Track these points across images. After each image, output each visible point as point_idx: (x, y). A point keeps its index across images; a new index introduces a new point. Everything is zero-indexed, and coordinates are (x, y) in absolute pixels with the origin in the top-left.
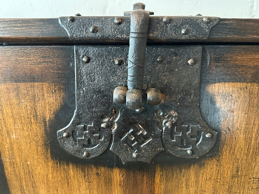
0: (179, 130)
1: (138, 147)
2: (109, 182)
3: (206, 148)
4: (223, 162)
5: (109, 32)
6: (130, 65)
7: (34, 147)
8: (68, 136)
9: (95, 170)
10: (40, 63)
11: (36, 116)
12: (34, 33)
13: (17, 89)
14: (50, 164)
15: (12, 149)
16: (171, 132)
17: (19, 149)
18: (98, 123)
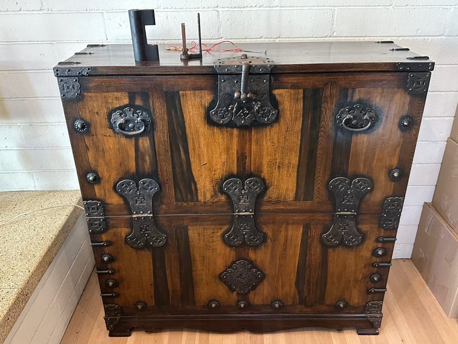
0: (261, 111)
2: (232, 134)
3: (273, 118)
4: (281, 125)
5: (233, 70)
6: (242, 83)
7: (200, 119)
8: (214, 114)
9: (225, 130)
10: (205, 82)
11: (201, 105)
12: (205, 71)
13: (195, 94)
14: (206, 127)
15: (190, 120)
16: (258, 111)
17: (193, 120)
18: (227, 108)
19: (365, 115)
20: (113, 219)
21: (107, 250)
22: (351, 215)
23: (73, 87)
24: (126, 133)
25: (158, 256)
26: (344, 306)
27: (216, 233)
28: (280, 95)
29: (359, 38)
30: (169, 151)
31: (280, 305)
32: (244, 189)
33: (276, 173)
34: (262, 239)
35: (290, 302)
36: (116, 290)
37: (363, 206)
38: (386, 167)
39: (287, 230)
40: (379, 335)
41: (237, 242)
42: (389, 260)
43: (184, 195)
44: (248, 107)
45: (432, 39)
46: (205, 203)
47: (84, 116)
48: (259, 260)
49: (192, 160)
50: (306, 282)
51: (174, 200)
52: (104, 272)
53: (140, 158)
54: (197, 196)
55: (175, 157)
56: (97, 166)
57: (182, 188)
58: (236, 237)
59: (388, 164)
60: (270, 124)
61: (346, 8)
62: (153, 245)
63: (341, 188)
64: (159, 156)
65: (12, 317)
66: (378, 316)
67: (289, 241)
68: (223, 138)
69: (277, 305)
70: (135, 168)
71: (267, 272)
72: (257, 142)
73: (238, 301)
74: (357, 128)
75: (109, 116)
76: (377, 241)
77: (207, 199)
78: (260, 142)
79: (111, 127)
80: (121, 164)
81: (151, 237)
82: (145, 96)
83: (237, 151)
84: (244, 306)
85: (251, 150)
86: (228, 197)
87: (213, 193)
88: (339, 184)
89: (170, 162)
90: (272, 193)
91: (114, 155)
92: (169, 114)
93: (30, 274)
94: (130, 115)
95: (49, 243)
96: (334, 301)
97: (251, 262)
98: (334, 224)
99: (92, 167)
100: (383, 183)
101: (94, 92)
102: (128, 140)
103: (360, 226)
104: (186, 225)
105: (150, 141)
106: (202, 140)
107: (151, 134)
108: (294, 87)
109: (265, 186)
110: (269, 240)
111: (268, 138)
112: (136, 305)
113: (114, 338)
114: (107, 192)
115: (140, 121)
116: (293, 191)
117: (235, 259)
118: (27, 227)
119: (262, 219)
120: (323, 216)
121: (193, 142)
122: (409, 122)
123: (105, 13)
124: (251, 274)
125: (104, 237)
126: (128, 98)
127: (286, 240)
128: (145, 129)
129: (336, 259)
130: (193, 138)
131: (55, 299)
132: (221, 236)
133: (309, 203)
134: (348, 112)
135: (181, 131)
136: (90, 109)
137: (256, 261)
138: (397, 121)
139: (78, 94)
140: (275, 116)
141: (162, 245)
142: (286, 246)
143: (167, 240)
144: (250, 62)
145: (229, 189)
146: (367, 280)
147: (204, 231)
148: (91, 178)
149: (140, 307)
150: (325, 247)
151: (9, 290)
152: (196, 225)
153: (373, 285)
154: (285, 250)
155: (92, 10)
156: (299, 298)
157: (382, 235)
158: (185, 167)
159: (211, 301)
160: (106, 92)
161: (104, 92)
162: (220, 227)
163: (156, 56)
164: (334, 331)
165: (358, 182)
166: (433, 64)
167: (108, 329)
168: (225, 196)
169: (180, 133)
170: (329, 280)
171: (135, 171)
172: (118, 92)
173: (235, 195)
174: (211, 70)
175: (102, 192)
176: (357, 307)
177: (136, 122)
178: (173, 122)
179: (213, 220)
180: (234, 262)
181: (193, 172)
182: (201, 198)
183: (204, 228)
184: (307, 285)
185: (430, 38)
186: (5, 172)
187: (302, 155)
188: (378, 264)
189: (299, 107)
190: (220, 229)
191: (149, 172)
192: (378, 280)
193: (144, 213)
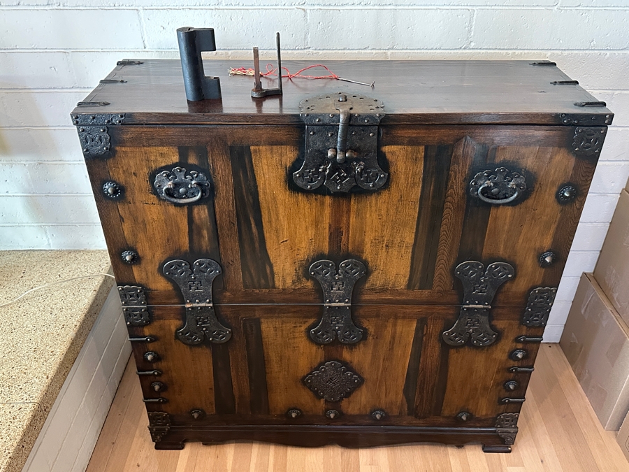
0: (365, 173)
1: (341, 183)
2: (323, 204)
3: (382, 183)
4: (392, 192)
5: (327, 121)
6: (339, 139)
7: (278, 183)
8: (299, 176)
9: (314, 197)
10: (286, 135)
11: (281, 165)
12: (287, 121)
13: (272, 150)
14: (287, 193)
15: (265, 184)
16: (360, 174)
17: (270, 184)
18: (317, 169)
19: (510, 181)
20: (160, 309)
21: (151, 346)
22: (484, 308)
23: (100, 139)
24: (175, 200)
25: (220, 354)
26: (467, 418)
27: (299, 328)
28: (393, 153)
29: (506, 51)
30: (236, 223)
31: (382, 416)
32: (337, 273)
33: (383, 253)
34: (361, 336)
35: (396, 412)
36: (163, 395)
37: (501, 297)
38: (535, 249)
39: (395, 325)
40: (511, 453)
41: (327, 339)
42: (531, 364)
43: (256, 280)
44: (346, 168)
45: (611, 54)
46: (284, 289)
47: (116, 178)
48: (355, 361)
49: (267, 235)
50: (418, 390)
51: (241, 286)
52: (147, 373)
53: (195, 232)
54: (274, 282)
55: (243, 231)
56: (136, 242)
57: (252, 272)
58: (325, 333)
59: (538, 245)
60: (377, 191)
61: (490, 8)
62: (214, 342)
63: (472, 274)
64: (221, 230)
65: (27, 443)
66: (512, 430)
67: (397, 339)
68: (311, 208)
69: (378, 416)
70: (188, 245)
71: (366, 376)
72: (358, 214)
73: (327, 410)
74: (499, 199)
75: (152, 177)
76: (517, 340)
77: (287, 285)
78: (362, 214)
79: (155, 192)
80: (168, 240)
81: (210, 331)
82: (202, 153)
83: (330, 225)
84: (334, 417)
85: (349, 223)
86: (316, 283)
87: (295, 278)
88: (469, 269)
89: (237, 238)
90: (376, 280)
91: (159, 228)
92: (235, 175)
93: (48, 381)
94: (181, 177)
95: (72, 334)
96: (454, 412)
97: (345, 363)
98: (460, 320)
99: (129, 243)
100: (530, 269)
101: (130, 146)
102: (178, 209)
103: (494, 322)
104: (258, 317)
105: (209, 211)
106: (281, 210)
107: (211, 202)
108: (413, 142)
109: (366, 271)
110: (371, 338)
111: (373, 209)
112: (190, 413)
113: (162, 451)
114: (150, 274)
115: (195, 186)
116: (405, 277)
117: (323, 360)
118: (41, 308)
119: (361, 312)
120: (444, 309)
121: (269, 212)
122: (571, 193)
123: (141, 11)
124: (345, 378)
125: (147, 331)
126: (177, 154)
127: (393, 338)
128: (202, 196)
129: (459, 361)
130: (268, 207)
131: (82, 403)
132: (306, 332)
133: (426, 292)
134: (488, 178)
135: (253, 198)
136: (125, 168)
137: (352, 362)
138: (555, 190)
139: (107, 149)
140: (385, 181)
141: (226, 341)
142: (393, 345)
143: (232, 336)
144: (351, 109)
145: (318, 273)
146: (499, 388)
147: (282, 324)
148: (128, 258)
149: (196, 416)
150: (446, 347)
151: (21, 405)
152: (272, 318)
153: (507, 394)
154: (391, 349)
155: (123, 5)
156: (408, 408)
157: (524, 333)
158: (257, 245)
159: (290, 409)
160: (146, 146)
161: (144, 146)
162: (305, 320)
163: (217, 94)
164: (452, 447)
165: (496, 268)
166: (612, 116)
167: (153, 441)
168: (312, 282)
169: (251, 201)
170: (449, 386)
171: (188, 249)
172: (163, 146)
173: (326, 281)
174: (296, 119)
175: (144, 274)
176: (485, 420)
177: (189, 186)
178: (241, 187)
179: (294, 312)
180: (322, 364)
181: (269, 252)
182: (279, 284)
183: (283, 321)
184: (420, 392)
185: (608, 53)
186: (7, 225)
187: (420, 231)
188: (516, 370)
189: (419, 169)
190: (305, 322)
191: (207, 250)
192: (514, 388)
193: (200, 302)
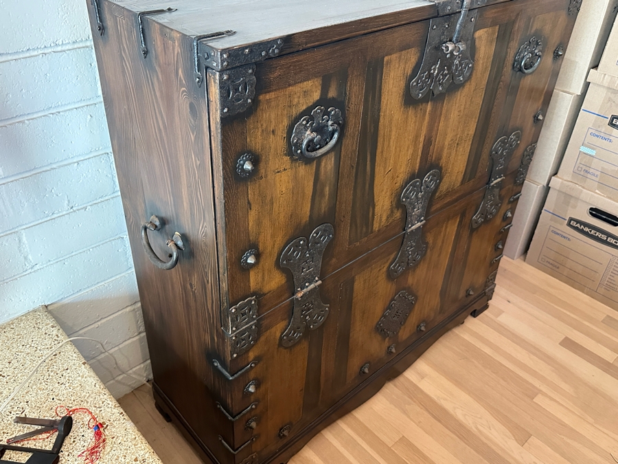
0: (460, 66)
1: (442, 83)
2: (425, 112)
3: (468, 74)
4: (472, 82)
5: (454, 8)
7: (398, 99)
8: (415, 85)
9: (420, 107)
10: (415, 34)
11: (404, 74)
14: (402, 109)
15: (387, 104)
16: (457, 68)
17: (391, 103)
18: (430, 71)
20: (268, 316)
21: (253, 373)
22: (500, 181)
23: (245, 87)
24: (313, 154)
25: (316, 341)
26: (473, 291)
27: (382, 270)
30: (355, 166)
31: (424, 326)
32: (421, 190)
33: (453, 154)
34: (424, 252)
35: (432, 316)
36: (257, 430)
37: (510, 165)
38: (534, 111)
39: (446, 228)
40: (488, 309)
41: (401, 269)
42: (511, 220)
43: (359, 231)
44: (449, 64)
46: (379, 231)
47: (252, 146)
48: (415, 282)
49: (377, 170)
51: (347, 244)
52: (245, 412)
53: (318, 193)
54: (373, 225)
55: (359, 173)
56: (259, 233)
57: (358, 222)
58: (400, 264)
59: (536, 106)
60: (464, 84)
62: (314, 328)
63: (500, 150)
64: (341, 180)
66: (493, 287)
69: (422, 328)
70: (309, 215)
71: (420, 293)
72: (446, 116)
73: (389, 348)
74: (529, 69)
75: (290, 130)
76: (509, 202)
77: (382, 224)
78: (449, 114)
80: (291, 216)
81: (312, 317)
83: (425, 137)
84: (395, 350)
85: (438, 129)
86: (404, 210)
87: (389, 212)
88: (499, 147)
89: (353, 184)
90: (444, 185)
91: (285, 203)
92: (366, 101)
94: (318, 120)
96: (465, 292)
97: (408, 289)
98: (485, 199)
99: (251, 238)
100: (529, 131)
101: (275, 90)
102: (308, 167)
103: (502, 192)
104: (353, 275)
105: (335, 159)
106: (393, 133)
108: (493, 23)
109: (440, 178)
110: (429, 250)
111: (457, 105)
112: (279, 434)
114: (266, 273)
116: (462, 173)
117: (394, 295)
119: (428, 226)
120: (478, 194)
121: (384, 141)
124: (406, 304)
125: (252, 355)
126: (320, 88)
127: (443, 241)
130: (384, 134)
132: (387, 271)
133: (471, 183)
135: (374, 127)
136: (264, 126)
137: (413, 285)
140: (470, 71)
141: (323, 321)
142: (442, 249)
143: (330, 311)
145: (407, 197)
146: (493, 252)
147: (370, 273)
149: (286, 433)
150: (472, 232)
152: (364, 270)
154: (440, 254)
156: (440, 307)
157: (514, 193)
158: (367, 186)
159: (362, 367)
160: (292, 85)
161: (289, 85)
162: (387, 258)
165: (513, 138)
168: (401, 211)
169: (372, 130)
170: (466, 270)
171: (308, 219)
172: (308, 80)
173: (411, 203)
175: (260, 277)
176: (480, 287)
178: (368, 115)
179: (382, 253)
180: (392, 299)
181: (375, 190)
182: (376, 225)
183: (371, 269)
187: (480, 119)
188: (504, 229)
189: (491, 52)
190: (387, 261)
192: (501, 246)
193: (310, 284)
